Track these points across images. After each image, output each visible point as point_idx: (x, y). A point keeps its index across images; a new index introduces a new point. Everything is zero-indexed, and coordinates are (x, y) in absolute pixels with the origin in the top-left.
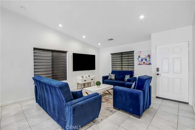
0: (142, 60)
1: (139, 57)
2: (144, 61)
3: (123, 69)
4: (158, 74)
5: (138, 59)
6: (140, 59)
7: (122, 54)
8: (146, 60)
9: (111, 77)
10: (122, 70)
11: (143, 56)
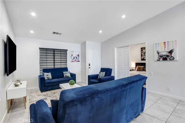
0: (74, 58)
1: (72, 55)
2: (75, 59)
3: (56, 66)
4: (89, 68)
5: (71, 57)
6: (73, 57)
7: (54, 50)
8: (77, 58)
9: (48, 77)
10: (54, 67)
11: (75, 55)
